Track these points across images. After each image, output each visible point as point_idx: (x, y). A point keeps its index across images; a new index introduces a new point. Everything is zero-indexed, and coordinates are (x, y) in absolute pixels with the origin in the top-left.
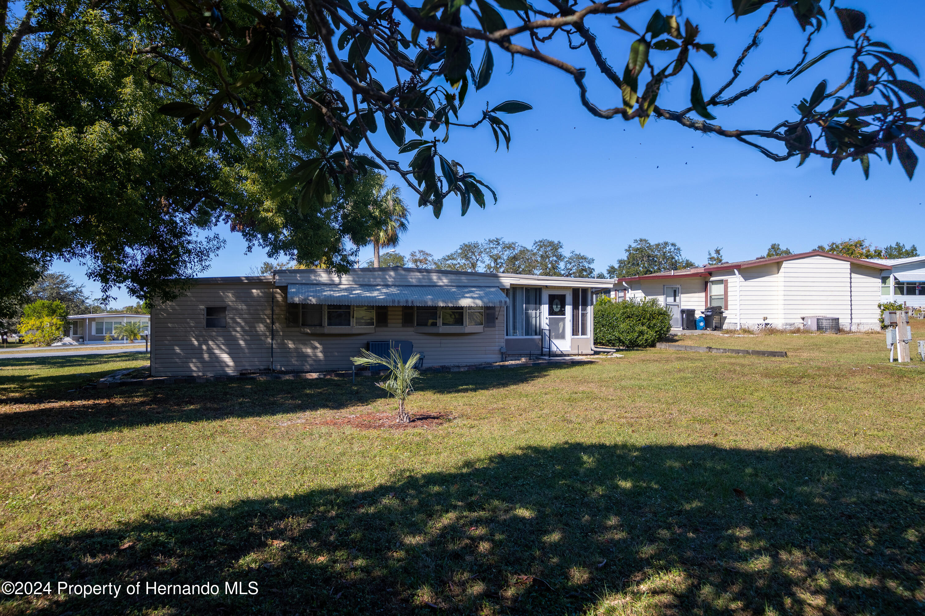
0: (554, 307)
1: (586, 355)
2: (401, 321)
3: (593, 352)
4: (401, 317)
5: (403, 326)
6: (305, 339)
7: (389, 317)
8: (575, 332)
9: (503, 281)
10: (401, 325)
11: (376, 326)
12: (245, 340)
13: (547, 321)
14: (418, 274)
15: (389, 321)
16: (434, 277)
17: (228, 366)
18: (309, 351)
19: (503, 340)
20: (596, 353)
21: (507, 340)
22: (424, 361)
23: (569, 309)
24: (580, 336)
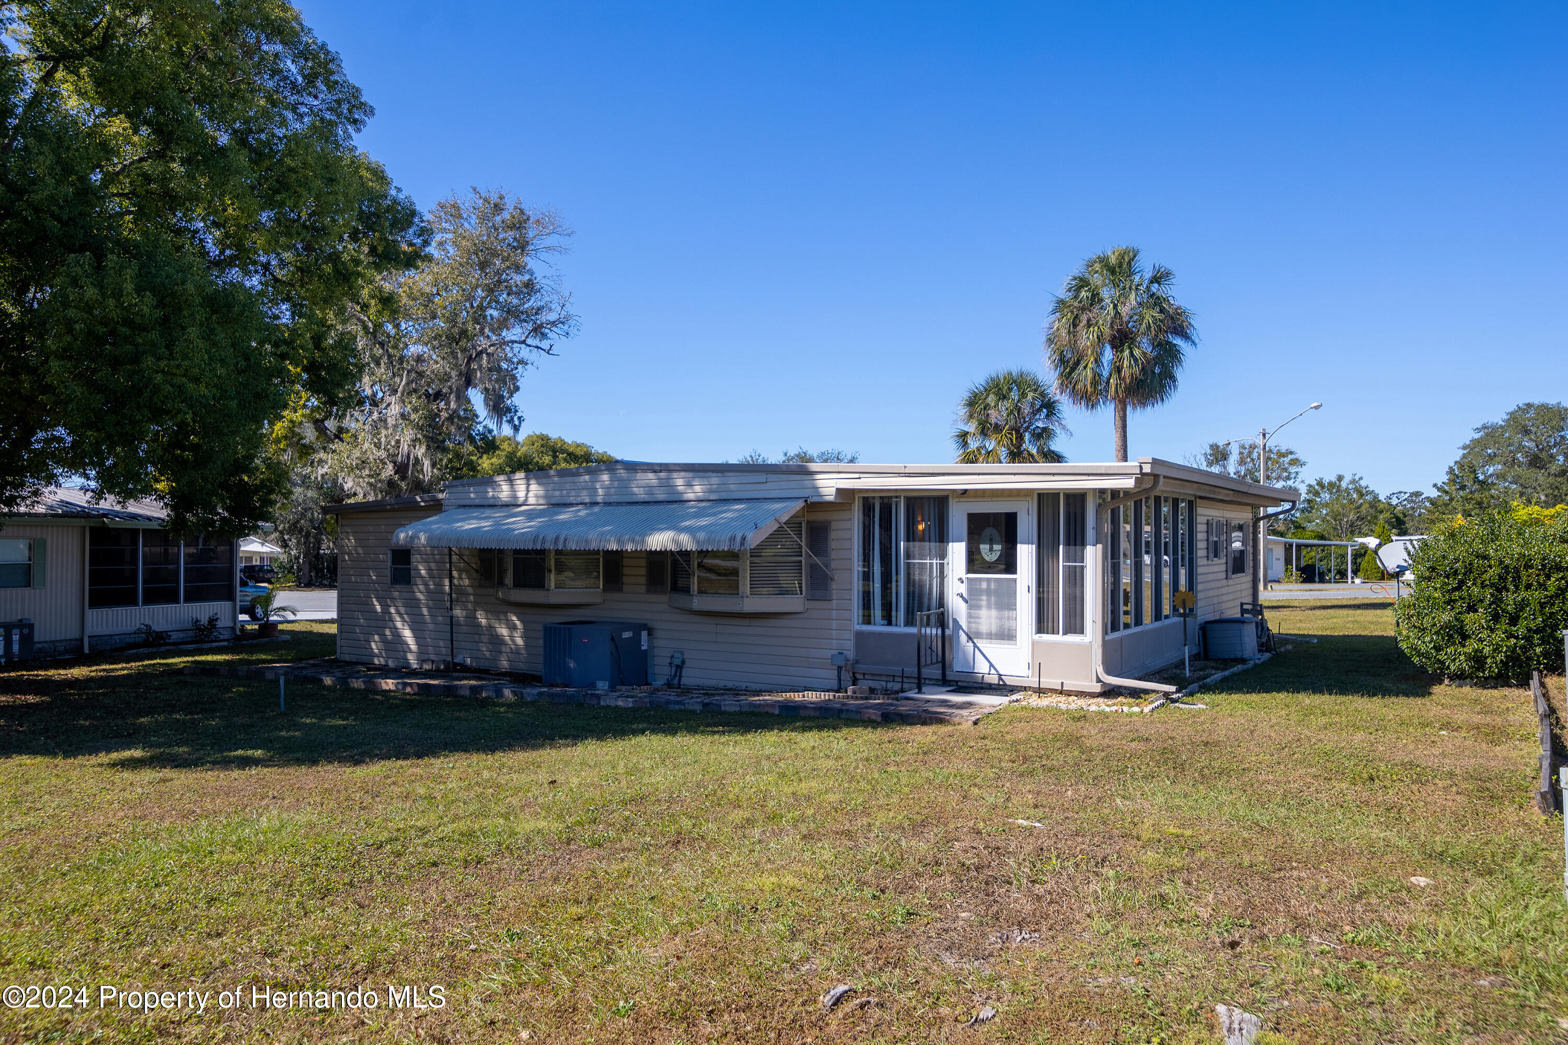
0: (984, 548)
1: (1081, 694)
2: (643, 580)
3: (1097, 688)
4: (643, 571)
5: (649, 591)
6: (500, 609)
7: (626, 571)
8: (1043, 623)
9: (820, 483)
10: (644, 589)
11: (604, 590)
12: (429, 607)
13: (963, 589)
14: (651, 475)
15: (625, 579)
16: (679, 482)
17: (411, 651)
18: (504, 631)
19: (851, 636)
20: (1110, 692)
21: (859, 636)
22: (685, 672)
23: (1026, 554)
24: (1059, 638)
